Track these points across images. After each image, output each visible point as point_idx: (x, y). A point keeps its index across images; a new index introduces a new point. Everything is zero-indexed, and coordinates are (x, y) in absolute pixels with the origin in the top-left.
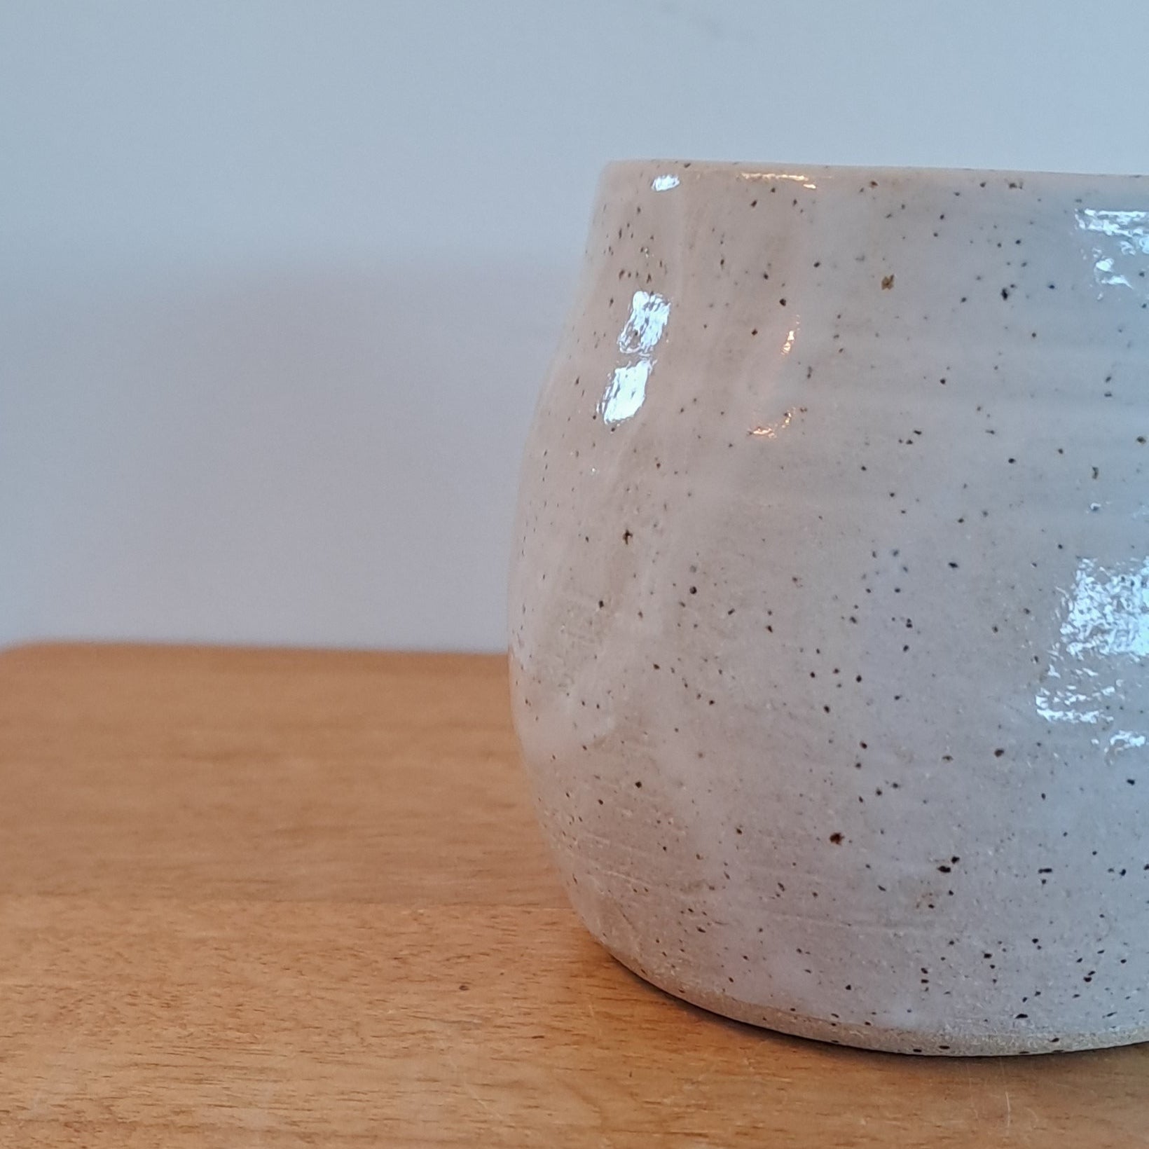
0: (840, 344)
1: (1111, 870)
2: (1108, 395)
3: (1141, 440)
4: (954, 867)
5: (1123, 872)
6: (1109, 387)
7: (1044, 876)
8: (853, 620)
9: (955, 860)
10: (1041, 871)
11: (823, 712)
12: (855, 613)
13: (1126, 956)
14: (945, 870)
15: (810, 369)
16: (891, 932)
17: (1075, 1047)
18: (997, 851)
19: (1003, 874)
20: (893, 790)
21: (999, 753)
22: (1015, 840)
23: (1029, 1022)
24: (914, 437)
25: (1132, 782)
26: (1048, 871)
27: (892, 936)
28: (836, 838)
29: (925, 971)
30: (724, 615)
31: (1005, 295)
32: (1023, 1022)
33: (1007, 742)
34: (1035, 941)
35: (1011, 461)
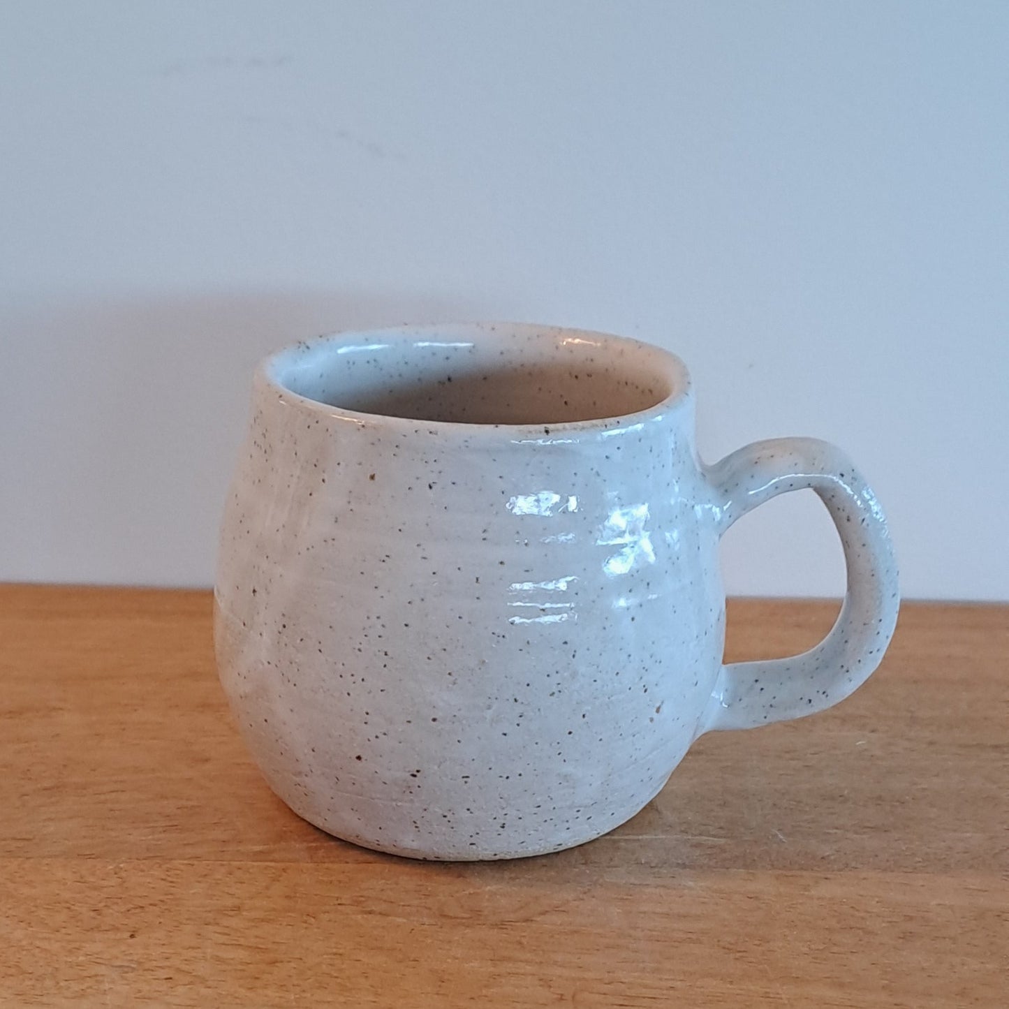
0: (351, 507)
1: (501, 777)
2: (484, 539)
3: (502, 563)
4: (418, 774)
5: (507, 778)
6: (485, 535)
7: (465, 779)
8: (360, 650)
9: (418, 771)
10: (463, 777)
11: (347, 695)
12: (360, 646)
13: (520, 816)
14: (414, 776)
15: (337, 518)
16: (394, 803)
17: (508, 857)
18: (439, 767)
19: (444, 779)
20: (384, 736)
21: (434, 720)
22: (448, 763)
23: (478, 847)
24: (386, 558)
25: (505, 734)
26: (467, 777)
27: (395, 806)
28: (359, 758)
29: (415, 822)
30: (298, 641)
31: (430, 487)
32: (474, 847)
33: (438, 715)
34: (468, 810)
35: (434, 573)
